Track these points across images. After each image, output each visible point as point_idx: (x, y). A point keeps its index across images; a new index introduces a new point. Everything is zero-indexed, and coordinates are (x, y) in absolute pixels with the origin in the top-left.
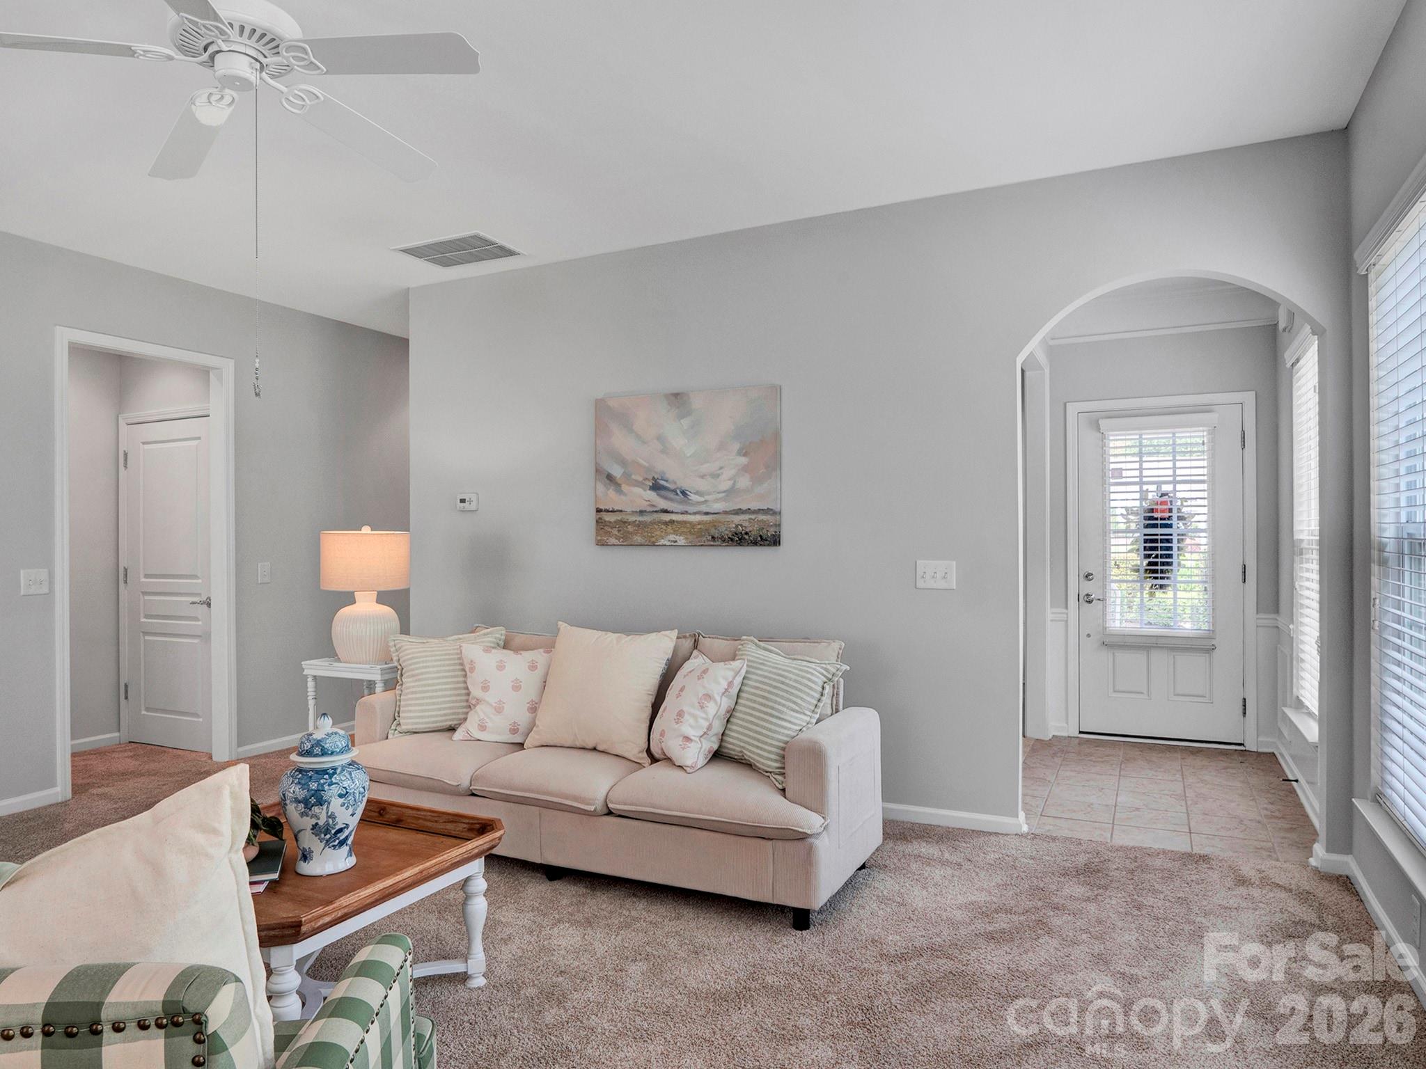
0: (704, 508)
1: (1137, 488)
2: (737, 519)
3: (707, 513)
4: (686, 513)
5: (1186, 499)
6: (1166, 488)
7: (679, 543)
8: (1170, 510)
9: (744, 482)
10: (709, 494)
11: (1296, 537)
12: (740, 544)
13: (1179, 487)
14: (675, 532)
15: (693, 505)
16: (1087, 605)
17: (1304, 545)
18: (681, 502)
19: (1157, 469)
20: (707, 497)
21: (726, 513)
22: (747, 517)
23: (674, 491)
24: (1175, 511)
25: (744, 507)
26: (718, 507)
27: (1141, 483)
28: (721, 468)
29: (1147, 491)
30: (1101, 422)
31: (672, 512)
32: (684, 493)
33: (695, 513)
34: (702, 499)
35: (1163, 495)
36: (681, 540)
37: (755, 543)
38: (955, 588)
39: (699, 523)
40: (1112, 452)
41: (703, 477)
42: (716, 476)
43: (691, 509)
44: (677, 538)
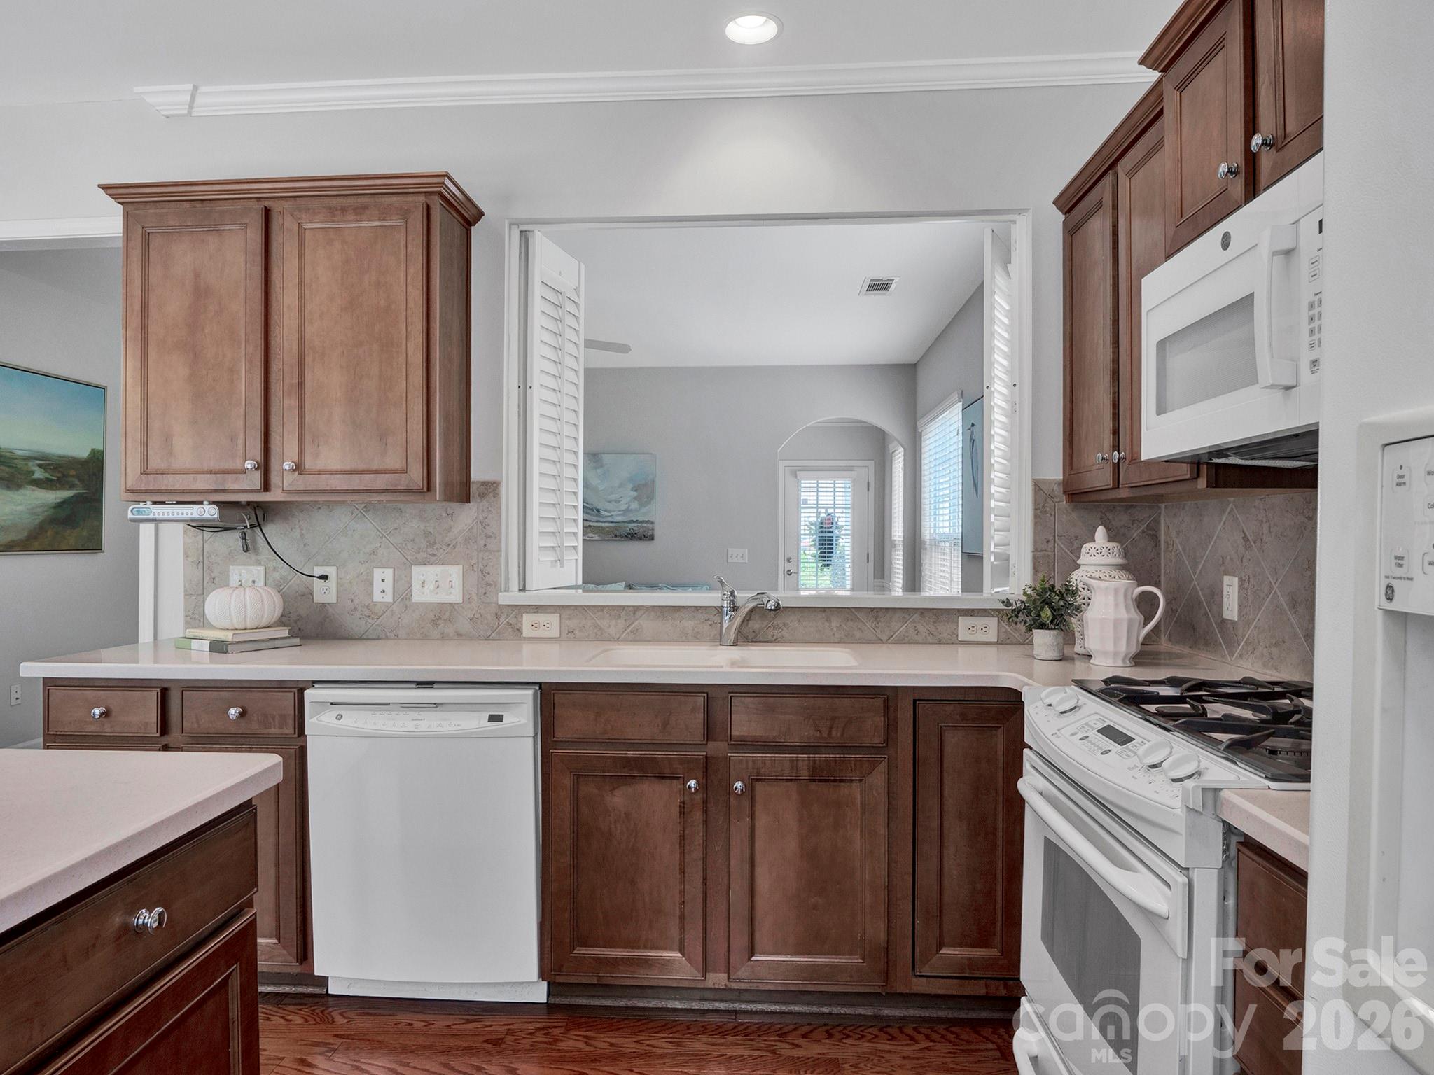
0: (609, 519)
1: (815, 510)
2: (630, 525)
3: (612, 522)
4: (600, 521)
5: (840, 517)
6: (830, 511)
7: (595, 538)
8: (832, 523)
9: (635, 505)
10: (614, 511)
11: (893, 538)
12: (631, 540)
13: (837, 510)
14: (592, 532)
15: (603, 517)
16: (788, 576)
17: (896, 543)
18: (597, 515)
19: (826, 499)
20: (612, 513)
21: (623, 522)
22: (636, 525)
23: (592, 509)
24: (834, 524)
25: (635, 520)
26: (619, 519)
27: (817, 508)
28: (621, 497)
29: (820, 513)
30: (798, 473)
31: (591, 521)
32: (598, 510)
33: (605, 522)
34: (609, 514)
35: (829, 515)
36: (596, 537)
37: (641, 539)
38: (747, 561)
39: (608, 527)
40: (803, 489)
41: (610, 502)
42: (617, 501)
43: (602, 520)
44: (593, 535)
